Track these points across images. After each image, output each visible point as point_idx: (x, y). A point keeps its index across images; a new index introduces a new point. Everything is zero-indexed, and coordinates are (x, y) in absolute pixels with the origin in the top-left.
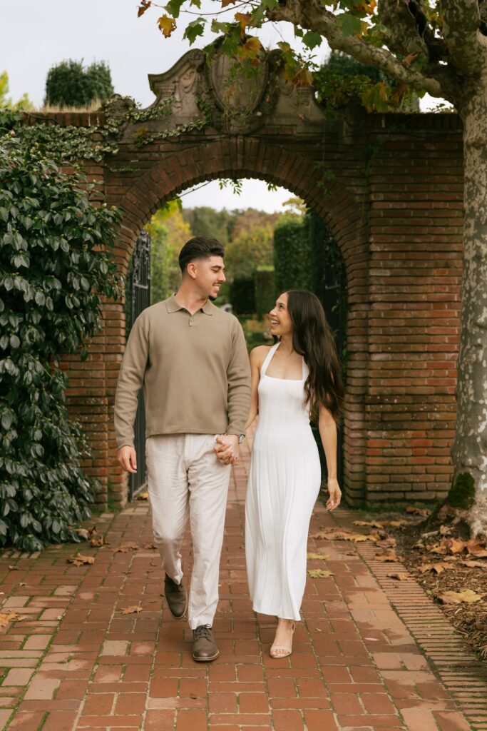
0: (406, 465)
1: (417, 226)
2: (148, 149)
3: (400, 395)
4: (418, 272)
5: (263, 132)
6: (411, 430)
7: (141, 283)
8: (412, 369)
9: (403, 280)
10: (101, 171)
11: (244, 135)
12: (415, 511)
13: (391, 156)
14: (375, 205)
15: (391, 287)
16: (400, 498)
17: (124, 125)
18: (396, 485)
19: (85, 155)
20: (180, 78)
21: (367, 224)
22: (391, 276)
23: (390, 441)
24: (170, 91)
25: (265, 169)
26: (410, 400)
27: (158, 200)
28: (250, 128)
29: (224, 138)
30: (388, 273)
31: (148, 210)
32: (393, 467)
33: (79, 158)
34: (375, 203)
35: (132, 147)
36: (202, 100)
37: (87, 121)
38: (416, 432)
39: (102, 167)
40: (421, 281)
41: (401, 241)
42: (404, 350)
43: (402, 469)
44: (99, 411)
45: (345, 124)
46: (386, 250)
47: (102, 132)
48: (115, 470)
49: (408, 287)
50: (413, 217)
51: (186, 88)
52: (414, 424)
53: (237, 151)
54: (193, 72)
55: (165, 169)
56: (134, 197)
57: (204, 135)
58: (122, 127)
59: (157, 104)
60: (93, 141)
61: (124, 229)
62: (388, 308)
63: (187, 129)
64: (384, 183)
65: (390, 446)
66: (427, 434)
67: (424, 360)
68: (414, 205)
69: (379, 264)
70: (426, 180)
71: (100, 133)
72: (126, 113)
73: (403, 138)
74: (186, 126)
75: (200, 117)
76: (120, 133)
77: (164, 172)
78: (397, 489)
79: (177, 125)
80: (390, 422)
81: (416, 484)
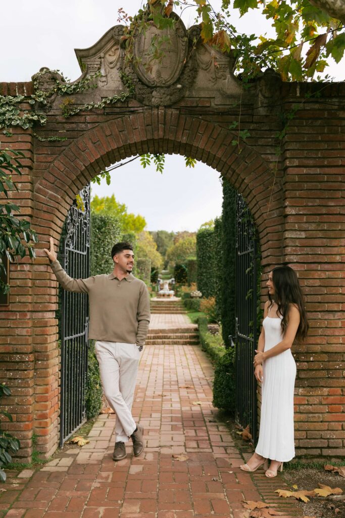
0: (322, 422)
1: (330, 190)
2: (76, 119)
3: (316, 353)
4: (332, 234)
5: (183, 104)
6: (326, 387)
7: (76, 248)
8: (326, 327)
9: (318, 242)
10: (29, 139)
11: (165, 107)
12: (334, 469)
13: (305, 124)
14: (290, 170)
15: (305, 249)
16: (317, 454)
17: (53, 97)
18: (313, 441)
19: (13, 123)
20: (105, 54)
21: (282, 189)
22: (306, 238)
23: (306, 398)
24: (96, 66)
25: (185, 138)
26: (325, 357)
27: (84, 167)
28: (170, 99)
29: (146, 109)
30: (303, 235)
31: (75, 177)
32: (309, 424)
33: (8, 126)
34: (291, 169)
35: (60, 118)
36: (125, 74)
37: (15, 91)
38: (332, 389)
39: (30, 135)
40: (335, 243)
41: (316, 204)
42: (318, 310)
43: (318, 426)
44: (24, 367)
45: (260, 95)
46: (301, 213)
47: (30, 101)
48: (40, 423)
49: (322, 248)
50: (327, 182)
51: (111, 63)
52: (330, 381)
53: (158, 122)
54: (118, 49)
55: (91, 139)
56: (61, 165)
57: (128, 107)
58: (50, 100)
59: (84, 78)
60: (21, 110)
61: (51, 195)
62: (303, 269)
63: (111, 101)
64: (299, 150)
65: (306, 403)
66: (342, 390)
67: (339, 319)
68: (327, 170)
69: (294, 226)
70: (339, 147)
71: (28, 103)
72: (55, 86)
73: (316, 106)
74: (110, 98)
75: (124, 90)
76: (49, 105)
77: (90, 141)
78: (314, 446)
79: (102, 98)
80: (307, 379)
81: (332, 441)
